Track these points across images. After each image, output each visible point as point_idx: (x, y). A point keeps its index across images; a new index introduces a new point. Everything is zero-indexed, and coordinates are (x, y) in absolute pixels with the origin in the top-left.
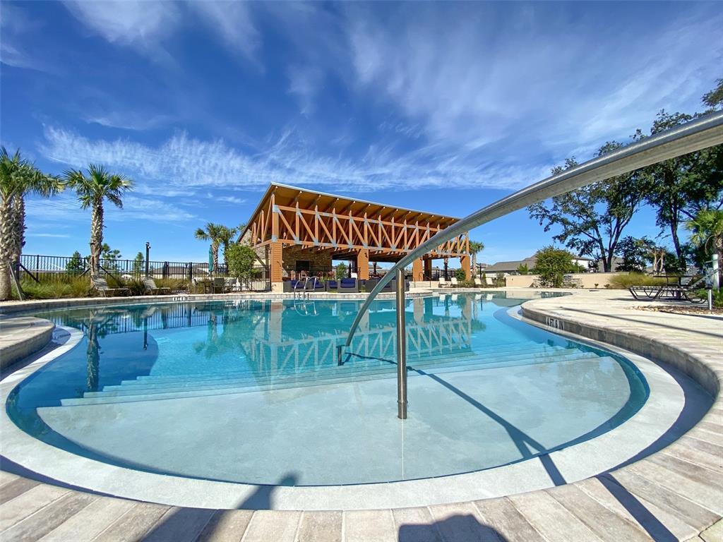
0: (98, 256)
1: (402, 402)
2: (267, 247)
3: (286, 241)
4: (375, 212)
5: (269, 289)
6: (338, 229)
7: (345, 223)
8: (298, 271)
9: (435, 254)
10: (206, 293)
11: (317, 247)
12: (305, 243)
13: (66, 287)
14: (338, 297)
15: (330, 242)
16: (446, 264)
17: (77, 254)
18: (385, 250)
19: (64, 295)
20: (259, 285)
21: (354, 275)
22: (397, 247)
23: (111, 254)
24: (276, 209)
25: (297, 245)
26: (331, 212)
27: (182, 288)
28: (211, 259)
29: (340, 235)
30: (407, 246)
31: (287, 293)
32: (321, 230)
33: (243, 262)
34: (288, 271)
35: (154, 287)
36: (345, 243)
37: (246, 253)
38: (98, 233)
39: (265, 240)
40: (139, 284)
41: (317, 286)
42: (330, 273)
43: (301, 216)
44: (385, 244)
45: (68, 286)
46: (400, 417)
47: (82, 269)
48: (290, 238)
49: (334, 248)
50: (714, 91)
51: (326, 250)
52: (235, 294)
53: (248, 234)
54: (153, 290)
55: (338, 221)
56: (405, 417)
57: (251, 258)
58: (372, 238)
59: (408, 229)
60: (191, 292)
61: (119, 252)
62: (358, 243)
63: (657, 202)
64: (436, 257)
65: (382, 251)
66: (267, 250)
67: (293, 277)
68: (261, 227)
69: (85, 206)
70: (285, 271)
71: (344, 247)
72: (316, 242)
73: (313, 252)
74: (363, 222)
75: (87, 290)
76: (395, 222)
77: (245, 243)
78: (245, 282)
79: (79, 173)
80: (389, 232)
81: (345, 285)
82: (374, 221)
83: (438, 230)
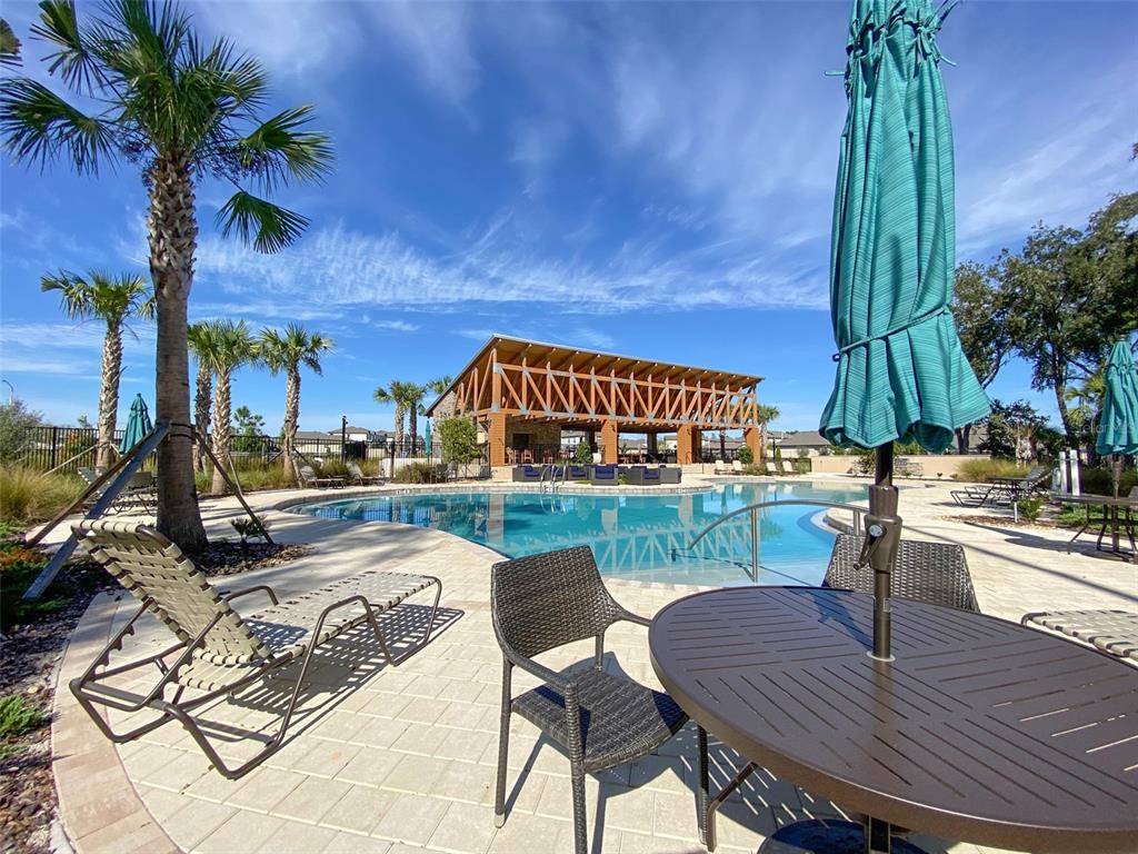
3: (509, 411)
4: (625, 368)
5: (487, 475)
6: (576, 391)
7: (585, 385)
9: (707, 425)
11: (548, 417)
15: (564, 410)
16: (723, 439)
18: (638, 420)
22: (655, 417)
24: (498, 368)
25: (523, 416)
26: (566, 369)
29: (578, 399)
30: (668, 414)
31: (517, 483)
32: (555, 395)
36: (585, 411)
39: (480, 409)
43: (529, 377)
44: (638, 412)
48: (515, 406)
49: (568, 418)
50: (1105, 210)
51: (557, 421)
53: (451, 398)
55: (576, 382)
58: (621, 403)
59: (671, 391)
61: (261, 418)
62: (601, 410)
63: (1032, 354)
64: (710, 429)
65: (635, 421)
68: (473, 390)
71: (582, 416)
72: (546, 411)
73: (536, 423)
74: (608, 382)
76: (652, 380)
80: (645, 396)
81: (601, 475)
82: (624, 381)
83: (714, 392)
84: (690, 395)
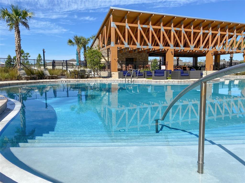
0: (20, 58)
1: (201, 163)
2: (108, 49)
3: (120, 46)
4: (179, 22)
5: (110, 76)
6: (153, 35)
7: (158, 31)
8: (127, 65)
9: (223, 51)
10: (76, 78)
11: (139, 49)
12: (131, 47)
13: (6, 75)
14: (152, 82)
15: (147, 45)
16: (231, 58)
17: (9, 56)
18: (186, 49)
19: (6, 79)
20: (104, 73)
21: (163, 67)
22: (195, 47)
23: (25, 55)
24: (113, 25)
25: (126, 48)
26: (148, 24)
27: (63, 75)
28: (77, 58)
29: (154, 39)
30: (202, 46)
31: (121, 79)
32: (142, 37)
33: (95, 60)
34: (121, 65)
35: (49, 75)
36: (157, 45)
37: (96, 54)
38: (18, 44)
39: (107, 45)
40: (41, 73)
41: (140, 75)
42: (147, 66)
43: (129, 28)
44: (186, 45)
45: (7, 74)
46: (198, 172)
47: (13, 64)
48: (122, 43)
49: (150, 49)
51: (144, 51)
52: (91, 79)
53: (97, 42)
54: (48, 76)
55: (153, 30)
56: (202, 173)
57: (99, 57)
58: (177, 41)
59: (204, 34)
60: (68, 78)
61: (29, 54)
62: (167, 45)
64: (224, 53)
65: (184, 50)
66: (108, 51)
67: (124, 69)
68: (104, 37)
69: (11, 29)
70: (119, 65)
71: (156, 48)
72: (138, 46)
73: (136, 52)
74: (170, 30)
75: (16, 76)
76: (194, 28)
77: (95, 48)
78: (96, 72)
79: (6, 10)
80: (189, 36)
81: (157, 74)
82: (178, 29)
83: (227, 33)
84: (214, 36)
